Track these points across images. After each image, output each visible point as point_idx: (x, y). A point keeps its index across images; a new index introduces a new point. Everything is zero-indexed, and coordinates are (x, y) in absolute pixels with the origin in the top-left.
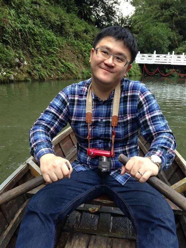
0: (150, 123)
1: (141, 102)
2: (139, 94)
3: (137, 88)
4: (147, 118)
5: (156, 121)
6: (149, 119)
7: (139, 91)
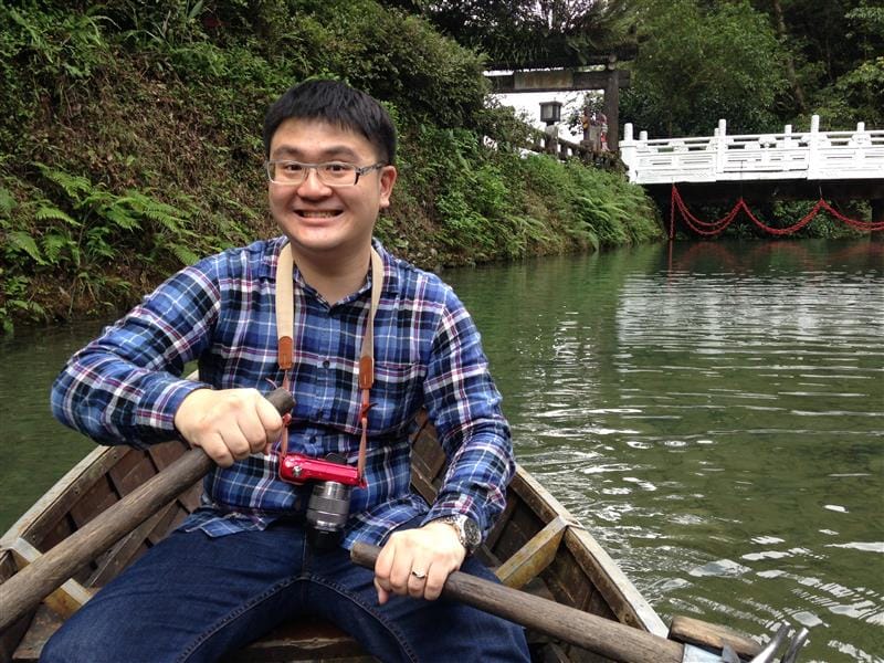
0: (461, 393)
1: (444, 335)
2: (440, 311)
3: (438, 297)
4: (455, 378)
5: (475, 390)
6: (460, 381)
7: (444, 305)
